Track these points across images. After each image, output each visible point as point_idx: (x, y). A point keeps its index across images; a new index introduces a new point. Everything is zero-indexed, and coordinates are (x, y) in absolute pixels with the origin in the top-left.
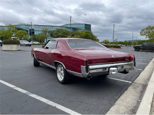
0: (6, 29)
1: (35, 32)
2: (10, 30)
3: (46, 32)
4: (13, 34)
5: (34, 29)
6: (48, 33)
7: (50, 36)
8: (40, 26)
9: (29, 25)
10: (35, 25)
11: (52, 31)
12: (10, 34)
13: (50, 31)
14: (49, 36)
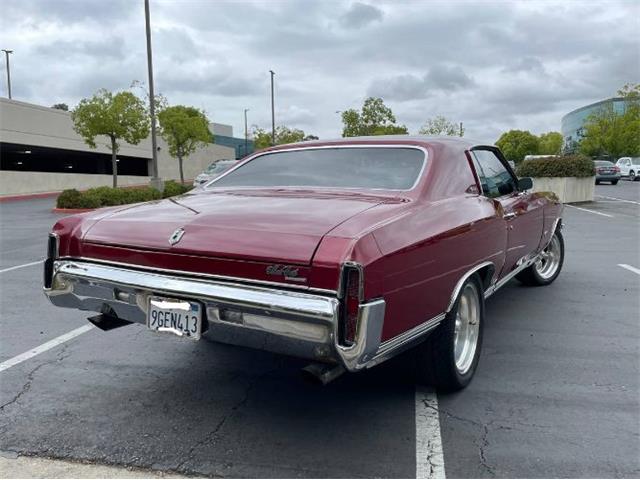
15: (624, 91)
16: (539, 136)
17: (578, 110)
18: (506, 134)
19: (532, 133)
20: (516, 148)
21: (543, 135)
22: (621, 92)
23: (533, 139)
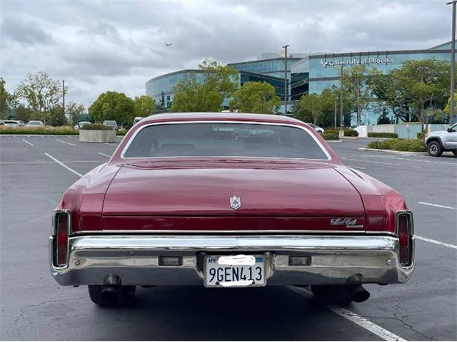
0: (201, 80)
1: (311, 85)
2: (212, 83)
3: (356, 79)
4: (225, 99)
5: (307, 74)
6: (365, 87)
7: (375, 96)
8: (332, 59)
9: (294, 57)
10: (311, 57)
11: (385, 73)
12: (213, 98)
13: (377, 76)
14: (368, 100)
15: (203, 65)
16: (133, 99)
17: (158, 78)
18: (103, 95)
19: (127, 96)
20: (113, 108)
21: (137, 98)
22: (201, 66)
23: (129, 100)
